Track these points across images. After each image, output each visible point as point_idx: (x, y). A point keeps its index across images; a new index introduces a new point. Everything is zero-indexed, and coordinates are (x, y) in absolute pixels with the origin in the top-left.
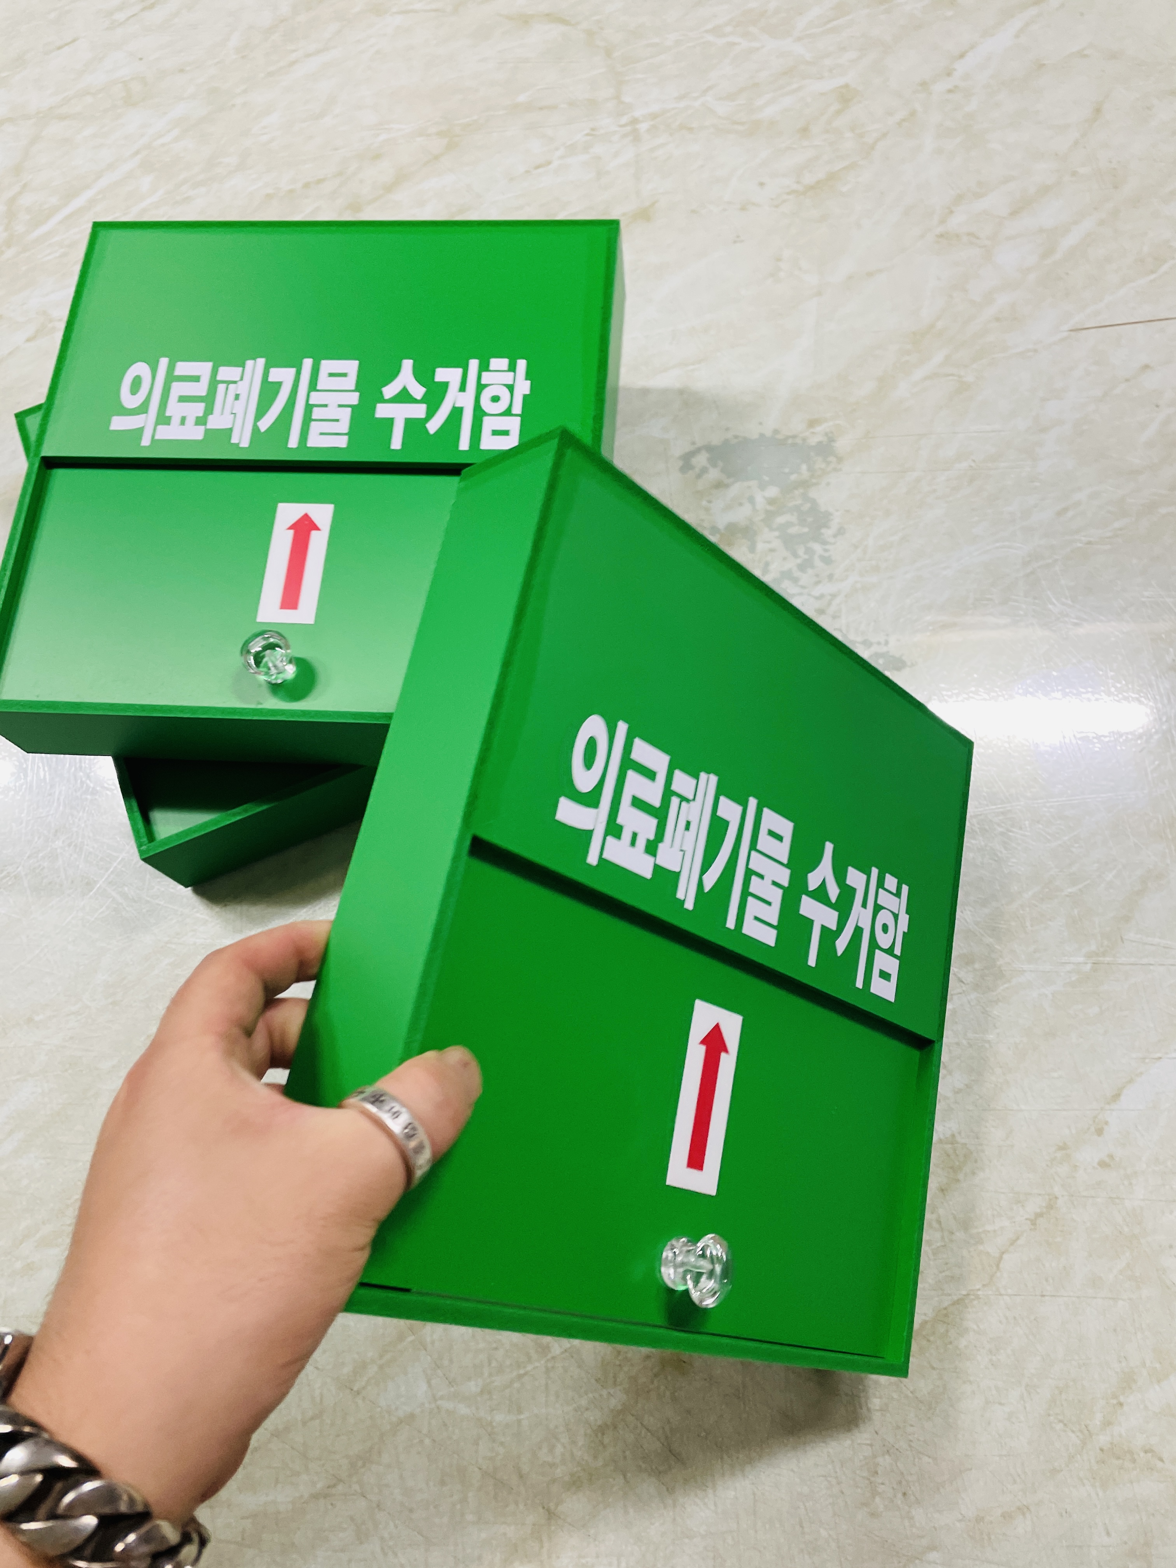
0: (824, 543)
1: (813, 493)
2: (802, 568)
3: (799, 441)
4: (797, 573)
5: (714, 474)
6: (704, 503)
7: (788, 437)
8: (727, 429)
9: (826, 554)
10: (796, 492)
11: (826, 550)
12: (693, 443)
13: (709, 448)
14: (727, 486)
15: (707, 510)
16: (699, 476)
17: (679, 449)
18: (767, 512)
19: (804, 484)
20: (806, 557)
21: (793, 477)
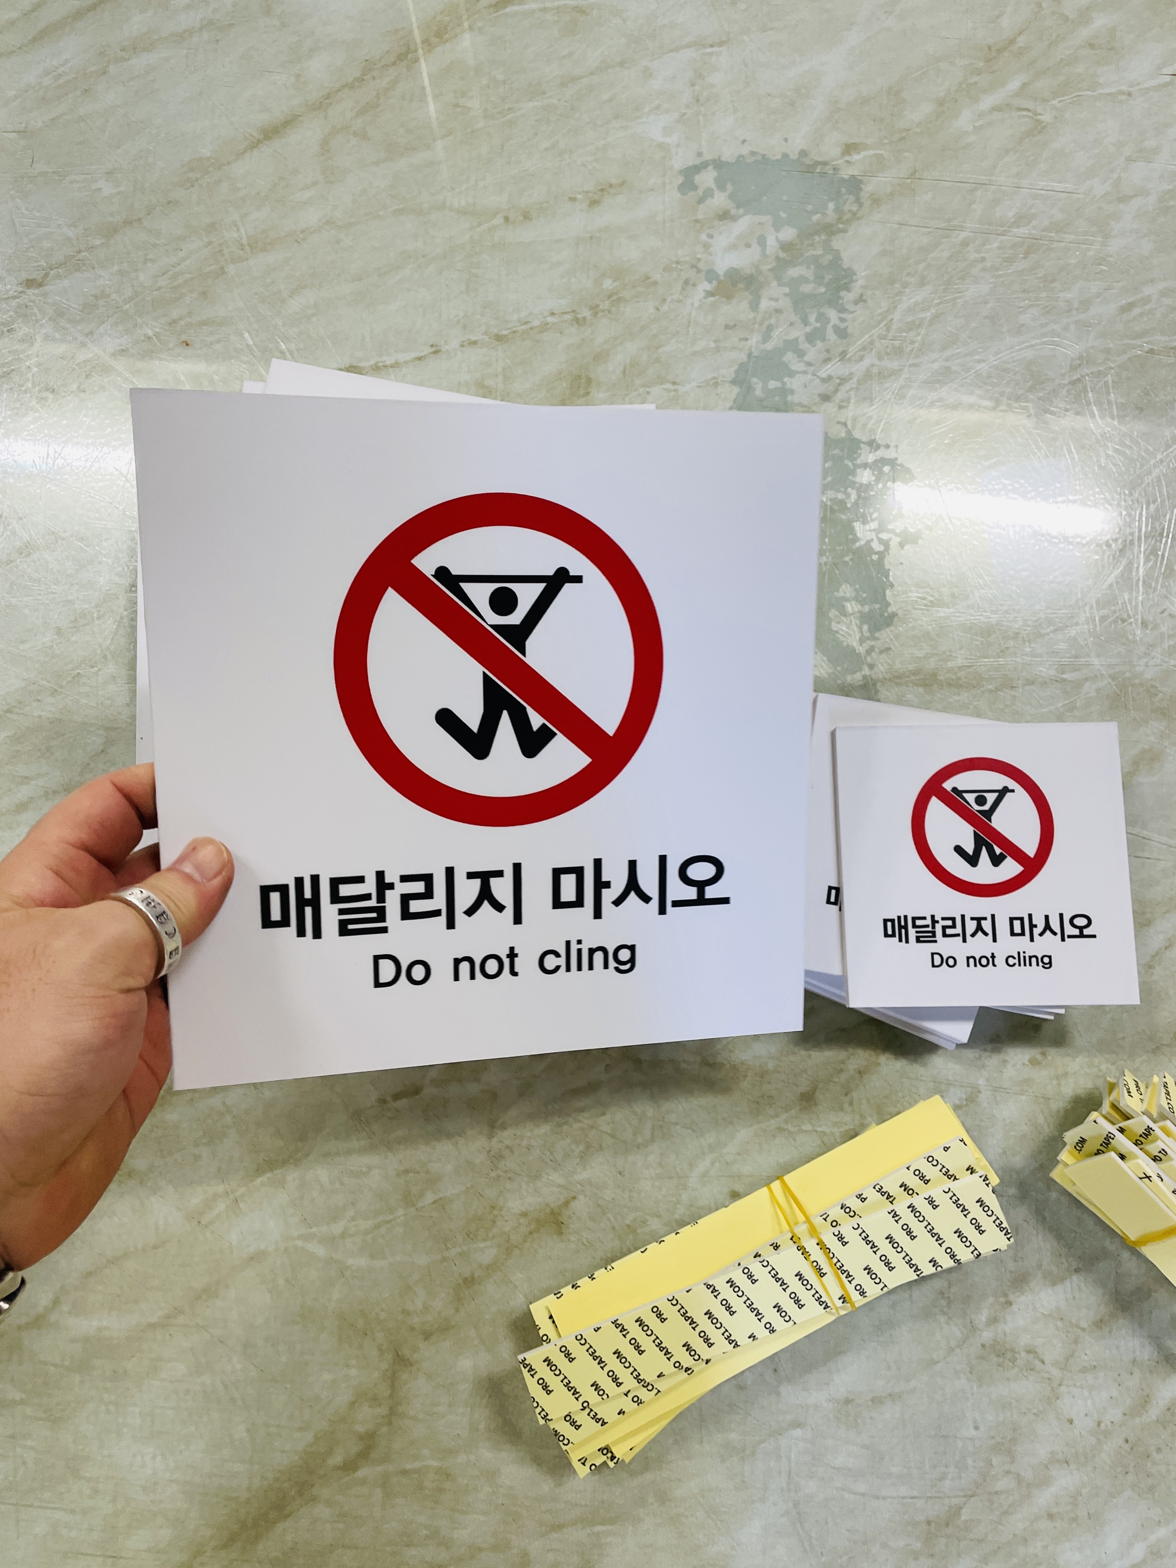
0: (842, 310)
1: (837, 243)
2: (811, 338)
3: (828, 169)
4: (804, 345)
5: (720, 200)
6: (704, 237)
7: (817, 163)
8: (744, 142)
9: (842, 326)
10: (817, 238)
11: (843, 320)
12: (700, 154)
13: (718, 164)
14: (734, 219)
15: (706, 246)
16: (701, 201)
17: (682, 159)
18: (778, 258)
19: (829, 230)
20: (818, 325)
21: (816, 218)
